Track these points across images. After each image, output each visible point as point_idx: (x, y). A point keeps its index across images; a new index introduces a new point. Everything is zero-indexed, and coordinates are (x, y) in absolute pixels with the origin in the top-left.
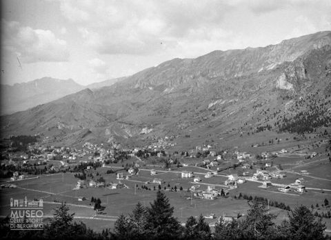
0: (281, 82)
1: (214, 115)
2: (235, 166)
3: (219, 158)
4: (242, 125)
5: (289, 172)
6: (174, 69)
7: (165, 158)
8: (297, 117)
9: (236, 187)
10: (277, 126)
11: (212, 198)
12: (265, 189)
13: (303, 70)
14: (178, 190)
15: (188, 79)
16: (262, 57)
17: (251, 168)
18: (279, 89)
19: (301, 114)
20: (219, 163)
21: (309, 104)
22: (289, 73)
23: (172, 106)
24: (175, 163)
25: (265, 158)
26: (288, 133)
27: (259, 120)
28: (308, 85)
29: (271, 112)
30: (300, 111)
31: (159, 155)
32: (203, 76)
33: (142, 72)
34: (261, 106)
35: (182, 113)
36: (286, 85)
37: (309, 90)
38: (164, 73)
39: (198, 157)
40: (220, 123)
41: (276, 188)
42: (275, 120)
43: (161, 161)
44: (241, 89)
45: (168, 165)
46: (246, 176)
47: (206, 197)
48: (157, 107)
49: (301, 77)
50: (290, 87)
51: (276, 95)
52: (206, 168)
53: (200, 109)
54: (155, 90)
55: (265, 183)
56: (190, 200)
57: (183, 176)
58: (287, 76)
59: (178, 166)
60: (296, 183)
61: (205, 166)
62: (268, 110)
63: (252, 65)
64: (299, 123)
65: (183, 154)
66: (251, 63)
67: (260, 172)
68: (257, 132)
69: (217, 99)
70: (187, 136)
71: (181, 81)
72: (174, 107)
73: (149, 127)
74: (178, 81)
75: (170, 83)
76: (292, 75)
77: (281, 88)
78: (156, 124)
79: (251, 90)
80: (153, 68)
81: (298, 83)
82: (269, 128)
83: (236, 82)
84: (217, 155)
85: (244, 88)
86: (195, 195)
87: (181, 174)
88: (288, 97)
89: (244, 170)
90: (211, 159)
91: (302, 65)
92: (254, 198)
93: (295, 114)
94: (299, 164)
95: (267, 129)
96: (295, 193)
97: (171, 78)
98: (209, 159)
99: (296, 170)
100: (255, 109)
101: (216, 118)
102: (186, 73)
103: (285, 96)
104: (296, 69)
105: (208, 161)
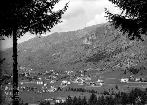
0: (85, 42)
1: (55, 59)
2: (66, 77)
3: (57, 74)
4: (69, 61)
5: (93, 77)
6: (36, 41)
7: (29, 77)
8: (94, 55)
9: (67, 86)
10: (85, 60)
11: (53, 92)
12: (83, 85)
13: (95, 36)
14: (35, 90)
15: (43, 45)
16: (76, 35)
17: (74, 77)
18: (84, 45)
19: (95, 54)
20: (58, 76)
21: (99, 50)
22: (88, 37)
23: (35, 56)
24: (34, 78)
25: (81, 72)
26: (90, 62)
27: (76, 58)
28: (97, 42)
29: (81, 55)
30: (95, 53)
31: (26, 76)
32: (50, 44)
33: (21, 43)
34: (77, 52)
35: (40, 59)
36: (87, 42)
37: (98, 44)
38: (31, 43)
39: (47, 75)
40: (58, 61)
41: (88, 85)
42: (84, 58)
43: (27, 78)
44: (67, 47)
45: (30, 79)
46: (72, 81)
47: (50, 92)
48: (28, 57)
49: (94, 38)
50: (89, 43)
51: (83, 47)
52: (51, 79)
53: (48, 57)
54: (27, 51)
55: (82, 82)
56: (41, 93)
57: (38, 83)
58: (88, 38)
59: (36, 80)
60: (98, 81)
61: (50, 78)
62: (80, 54)
63: (71, 38)
64: (95, 57)
65: (39, 74)
66: (71, 37)
67: (79, 78)
68: (76, 63)
69: (56, 52)
70: (42, 68)
71: (40, 47)
72: (36, 57)
73: (24, 66)
74: (38, 47)
75: (34, 48)
76: (90, 38)
77: (85, 44)
78: (27, 65)
79: (72, 48)
80: (26, 41)
81: (93, 41)
82: (81, 61)
83: (65, 44)
84: (56, 73)
85: (68, 46)
86: (44, 91)
87: (37, 83)
88: (89, 48)
89: (70, 78)
90: (53, 75)
91: (94, 33)
92: (77, 90)
93: (92, 54)
94: (98, 74)
95: (80, 62)
96: (98, 86)
97: (35, 45)
98: (52, 75)
99: (97, 76)
100: (74, 54)
101: (56, 60)
102: (42, 43)
103: (87, 47)
104: (92, 35)
105: (52, 76)
